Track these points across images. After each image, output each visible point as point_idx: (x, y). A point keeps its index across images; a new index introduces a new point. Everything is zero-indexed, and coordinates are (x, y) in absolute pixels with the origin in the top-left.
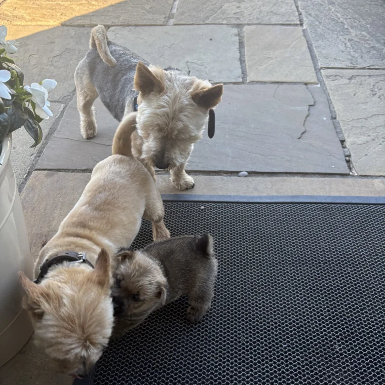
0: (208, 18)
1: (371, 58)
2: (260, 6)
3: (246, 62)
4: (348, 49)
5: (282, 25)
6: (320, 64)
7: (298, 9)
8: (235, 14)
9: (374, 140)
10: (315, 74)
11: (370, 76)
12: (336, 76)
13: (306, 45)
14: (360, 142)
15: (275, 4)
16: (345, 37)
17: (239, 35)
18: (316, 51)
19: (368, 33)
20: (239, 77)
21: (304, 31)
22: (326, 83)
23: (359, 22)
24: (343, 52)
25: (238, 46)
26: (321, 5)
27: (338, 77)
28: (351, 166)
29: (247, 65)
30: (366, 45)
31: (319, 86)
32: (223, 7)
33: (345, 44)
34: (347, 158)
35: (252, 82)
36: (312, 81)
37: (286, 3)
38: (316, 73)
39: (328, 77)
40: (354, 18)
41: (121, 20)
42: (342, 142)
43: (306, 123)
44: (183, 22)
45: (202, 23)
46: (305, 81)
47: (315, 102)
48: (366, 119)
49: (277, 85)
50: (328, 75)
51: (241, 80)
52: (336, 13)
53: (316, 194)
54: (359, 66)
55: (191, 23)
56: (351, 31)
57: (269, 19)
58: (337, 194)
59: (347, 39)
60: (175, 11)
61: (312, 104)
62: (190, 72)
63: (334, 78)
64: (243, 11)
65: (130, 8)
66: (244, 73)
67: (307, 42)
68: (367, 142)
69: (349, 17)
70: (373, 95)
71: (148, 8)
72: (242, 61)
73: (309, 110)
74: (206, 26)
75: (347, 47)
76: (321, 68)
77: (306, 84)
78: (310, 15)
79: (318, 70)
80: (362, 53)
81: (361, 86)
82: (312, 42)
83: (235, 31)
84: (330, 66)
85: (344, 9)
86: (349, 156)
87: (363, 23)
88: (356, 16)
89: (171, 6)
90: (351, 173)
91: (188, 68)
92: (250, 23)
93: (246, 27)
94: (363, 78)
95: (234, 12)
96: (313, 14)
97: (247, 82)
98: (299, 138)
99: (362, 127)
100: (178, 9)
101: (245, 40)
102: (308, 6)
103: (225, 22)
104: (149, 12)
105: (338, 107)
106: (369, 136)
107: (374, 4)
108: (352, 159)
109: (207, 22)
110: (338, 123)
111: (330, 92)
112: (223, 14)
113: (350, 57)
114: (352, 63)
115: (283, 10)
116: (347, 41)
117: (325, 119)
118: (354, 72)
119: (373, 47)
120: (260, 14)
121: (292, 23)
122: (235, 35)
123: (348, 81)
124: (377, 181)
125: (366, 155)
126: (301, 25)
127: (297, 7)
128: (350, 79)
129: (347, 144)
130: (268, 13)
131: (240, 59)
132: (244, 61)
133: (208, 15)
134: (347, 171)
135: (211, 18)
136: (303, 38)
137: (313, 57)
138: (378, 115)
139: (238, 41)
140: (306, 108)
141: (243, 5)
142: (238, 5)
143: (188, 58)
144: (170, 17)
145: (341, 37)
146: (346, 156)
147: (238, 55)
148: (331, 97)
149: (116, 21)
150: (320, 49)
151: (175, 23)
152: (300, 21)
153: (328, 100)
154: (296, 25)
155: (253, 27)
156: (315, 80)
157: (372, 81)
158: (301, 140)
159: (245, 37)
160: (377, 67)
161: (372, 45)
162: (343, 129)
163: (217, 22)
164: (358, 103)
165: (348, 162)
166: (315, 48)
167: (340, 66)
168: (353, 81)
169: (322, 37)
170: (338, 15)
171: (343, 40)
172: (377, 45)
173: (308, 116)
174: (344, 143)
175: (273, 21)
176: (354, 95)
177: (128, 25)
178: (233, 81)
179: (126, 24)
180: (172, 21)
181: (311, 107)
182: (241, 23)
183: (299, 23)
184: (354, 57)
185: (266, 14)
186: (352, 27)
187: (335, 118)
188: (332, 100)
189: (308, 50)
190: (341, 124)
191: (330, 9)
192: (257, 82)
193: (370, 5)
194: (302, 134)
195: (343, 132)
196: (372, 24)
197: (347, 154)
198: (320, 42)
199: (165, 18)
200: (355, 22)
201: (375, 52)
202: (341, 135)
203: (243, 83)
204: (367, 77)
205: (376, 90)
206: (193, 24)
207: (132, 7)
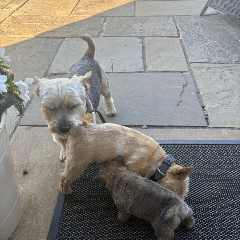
0: (124, 32)
1: (219, 56)
2: (155, 26)
3: (146, 59)
4: (206, 51)
5: (168, 37)
6: (190, 60)
7: (177, 28)
8: (139, 30)
9: (221, 106)
10: (187, 66)
11: (219, 67)
12: (199, 67)
13: (182, 49)
14: (214, 107)
15: (163, 24)
16: (204, 44)
17: (142, 43)
18: (187, 52)
19: (218, 42)
20: (142, 69)
21: (180, 40)
22: (194, 72)
23: (213, 35)
24: (203, 53)
25: (141, 50)
26: (191, 25)
27: (200, 68)
28: (209, 122)
29: (147, 61)
30: (217, 49)
31: (189, 73)
32: (133, 26)
33: (205, 48)
34: (206, 117)
35: (150, 72)
36: (185, 71)
37: (170, 24)
38: (188, 66)
39: (194, 68)
40: (210, 33)
41: (72, 34)
42: (203, 107)
43: (181, 96)
44: (109, 35)
45: (120, 35)
46: (181, 71)
47: (187, 83)
48: (217, 93)
49: (164, 73)
50: (195, 67)
51: (143, 70)
52: (199, 30)
53: (187, 139)
54: (212, 62)
55: (114, 35)
56: (208, 40)
57: (160, 33)
58: (200, 139)
59: (206, 45)
60: (104, 28)
61: (185, 84)
62: (113, 65)
63: (198, 69)
64: (144, 29)
65: (78, 27)
66: (145, 66)
67: (182, 47)
68: (218, 107)
69: (207, 32)
70: (221, 79)
71: (88, 27)
72: (144, 59)
73: (183, 88)
74: (122, 37)
76: (191, 63)
77: (181, 72)
78: (184, 31)
79: (188, 64)
80: (214, 53)
81: (214, 74)
82: (185, 47)
83: (140, 40)
84: (196, 62)
85: (204, 27)
86: (207, 116)
87: (215, 35)
88: (211, 31)
89: (102, 25)
90: (208, 126)
91: (112, 63)
92: (148, 35)
93: (146, 38)
94: (215, 69)
95: (139, 29)
96: (186, 30)
97: (147, 71)
98: (177, 105)
99: (215, 98)
100: (106, 27)
101: (146, 46)
102: (183, 26)
103: (134, 35)
104: (88, 29)
105: (200, 86)
106: (219, 103)
107: (222, 24)
108: (209, 117)
109: (123, 35)
110: (201, 95)
111: (196, 77)
112: (133, 30)
113: (207, 56)
114: (208, 60)
115: (168, 28)
116: (205, 47)
117: (193, 93)
118: (210, 65)
119: (221, 50)
120: (154, 30)
121: (174, 35)
122: (140, 43)
123: (207, 70)
124: (223, 130)
125: (217, 115)
126: (179, 37)
127: (176, 26)
128: (207, 69)
129: (206, 108)
130: (159, 30)
131: (143, 57)
132: (145, 59)
133: (124, 30)
134: (206, 125)
135: (125, 32)
136: (180, 45)
137: (186, 56)
138: (224, 91)
139: (142, 46)
140: (182, 87)
141: (144, 25)
142: (141, 25)
143: (112, 57)
144: (102, 32)
145: (202, 44)
146: (205, 116)
147: (141, 55)
148: (196, 80)
149: (69, 35)
150: (190, 52)
151: (104, 36)
152: (178, 34)
153: (195, 82)
154: (176, 37)
155: (151, 38)
156: (187, 70)
157: (220, 70)
158: (179, 106)
159: (146, 44)
160: (223, 62)
161: (220, 49)
162: (204, 99)
163: (129, 35)
164: (212, 84)
165: (207, 119)
166: (187, 51)
167: (201, 62)
168: (209, 70)
169: (191, 44)
170: (200, 31)
171: (203, 46)
172: (223, 49)
173: (182, 92)
174: (204, 108)
175: (162, 34)
176: (210, 79)
177: (76, 37)
178: (139, 71)
179: (75, 36)
180: (102, 34)
181: (185, 87)
182: (143, 35)
183: (177, 35)
184: (209, 56)
185: (158, 30)
186: (209, 38)
187: (199, 93)
188: (197, 82)
189: (182, 52)
190: (202, 96)
191: (195, 28)
192: (153, 71)
193: (219, 25)
194: (179, 102)
195: (204, 101)
196: (220, 36)
197: (206, 114)
198: (190, 47)
199: (98, 32)
200: (210, 35)
201: (222, 53)
202: (202, 103)
203: (144, 72)
204: (218, 68)
205: (223, 76)
206: (114, 36)
207: (79, 26)
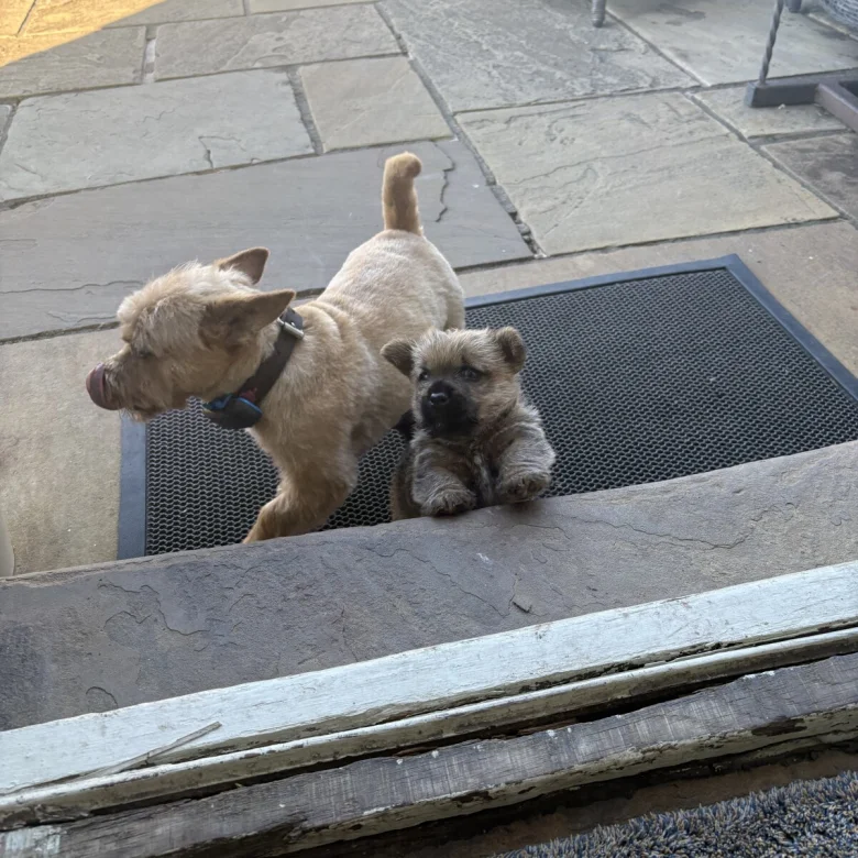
0: (223, 62)
1: (537, 88)
2: (321, 33)
3: (315, 122)
4: (496, 80)
5: (370, 57)
6: (451, 109)
7: (393, 32)
8: (274, 50)
9: (564, 203)
10: (445, 124)
11: (540, 114)
12: (483, 120)
13: (420, 83)
14: (543, 209)
15: (349, 27)
16: (486, 62)
17: (290, 82)
18: (439, 89)
19: (526, 52)
20: (307, 147)
21: (413, 64)
22: (468, 133)
23: (507, 37)
24: (487, 85)
25: (294, 100)
26: (434, 19)
27: (485, 123)
28: (535, 248)
29: (318, 128)
30: (524, 71)
31: (456, 139)
32: (250, 42)
33: (489, 73)
34: (526, 237)
35: (333, 151)
36: (443, 134)
37: (369, 23)
38: (448, 122)
39: (468, 124)
40: (498, 33)
41: (41, 84)
42: (514, 215)
43: (445, 197)
44: (175, 75)
45: (212, 71)
46: (430, 135)
47: (454, 164)
48: (546, 175)
49: (379, 150)
50: (469, 120)
51: (311, 151)
52: (463, 29)
53: (482, 294)
54: (518, 102)
55: (192, 73)
56: (496, 52)
57: (344, 51)
58: (517, 288)
59: (491, 66)
60: (152, 59)
61: (449, 166)
62: (209, 152)
63: (479, 124)
64: (290, 45)
65: (57, 64)
66: (315, 140)
67: (422, 77)
68: (555, 207)
69: (487, 31)
70: (552, 140)
71: (95, 59)
72: (306, 121)
73: (445, 177)
74: (223, 75)
75: (493, 78)
76: (455, 114)
77: (432, 140)
78: (417, 36)
79: (449, 118)
80: (521, 83)
81: (529, 131)
82: (431, 77)
83: (283, 76)
84: (469, 108)
85: (475, 21)
86: (529, 233)
87: (515, 38)
88: (500, 29)
89: (142, 51)
90: (536, 256)
91: (205, 146)
92: (307, 60)
93: (301, 69)
94: (530, 119)
95: (271, 47)
96: (422, 34)
97: (325, 150)
98: (438, 221)
99: (542, 188)
100: (157, 55)
101: (305, 89)
102: (412, 24)
103: (257, 65)
104: (98, 65)
105: (494, 165)
106: (556, 199)
107: (527, 8)
108: (535, 236)
109: (224, 69)
110: (501, 188)
111: (477, 146)
112: (252, 52)
113: (501, 91)
114: (506, 100)
115: (365, 34)
116: (490, 69)
117: (477, 186)
118: (514, 111)
119: (538, 73)
120: (323, 46)
121: (388, 52)
122: (285, 83)
123: (505, 126)
124: (580, 259)
125: (556, 225)
126: (405, 54)
127: (391, 28)
128: (508, 122)
129: (522, 217)
130: (338, 42)
131: (302, 119)
132: (311, 122)
133: (222, 57)
134: (528, 253)
135: (229, 62)
136: (411, 72)
137: (438, 101)
138: (565, 167)
139: (292, 92)
140: (441, 175)
141: (286, 35)
142: (277, 35)
143: (200, 131)
144: (146, 69)
145: (479, 65)
146: (523, 234)
147: (297, 114)
148: (481, 153)
149: (32, 89)
150: (445, 86)
151: (158, 77)
152: (401, 47)
153: (476, 158)
154: (396, 54)
155: (315, 67)
156: (446, 131)
157: (545, 120)
158: (441, 223)
159: (304, 85)
160: (549, 100)
161: (534, 69)
162: (510, 195)
163: (243, 66)
164: (528, 156)
165: (529, 242)
166: (436, 86)
167: (486, 106)
168: (512, 125)
169: (446, 67)
170: (467, 30)
171: (483, 67)
172: (544, 69)
173: (445, 187)
174: (518, 217)
175: (353, 51)
176: (520, 144)
177: (59, 93)
178: (296, 153)
179: (54, 90)
180: (150, 77)
181: (450, 174)
182: (289, 63)
183: (399, 51)
184: (507, 90)
185: (334, 44)
186: (496, 47)
187: (494, 183)
188: (484, 157)
189: (425, 89)
190: (506, 189)
191: (451, 25)
192: (344, 150)
193: (520, 10)
194: (442, 213)
195: (511, 199)
196: (528, 38)
197: (525, 230)
198: (444, 76)
199: (134, 72)
200: (499, 39)
201: (542, 79)
202: (508, 206)
203: (316, 155)
204: (536, 117)
205: (554, 132)
206: (194, 76)
207: (60, 61)
